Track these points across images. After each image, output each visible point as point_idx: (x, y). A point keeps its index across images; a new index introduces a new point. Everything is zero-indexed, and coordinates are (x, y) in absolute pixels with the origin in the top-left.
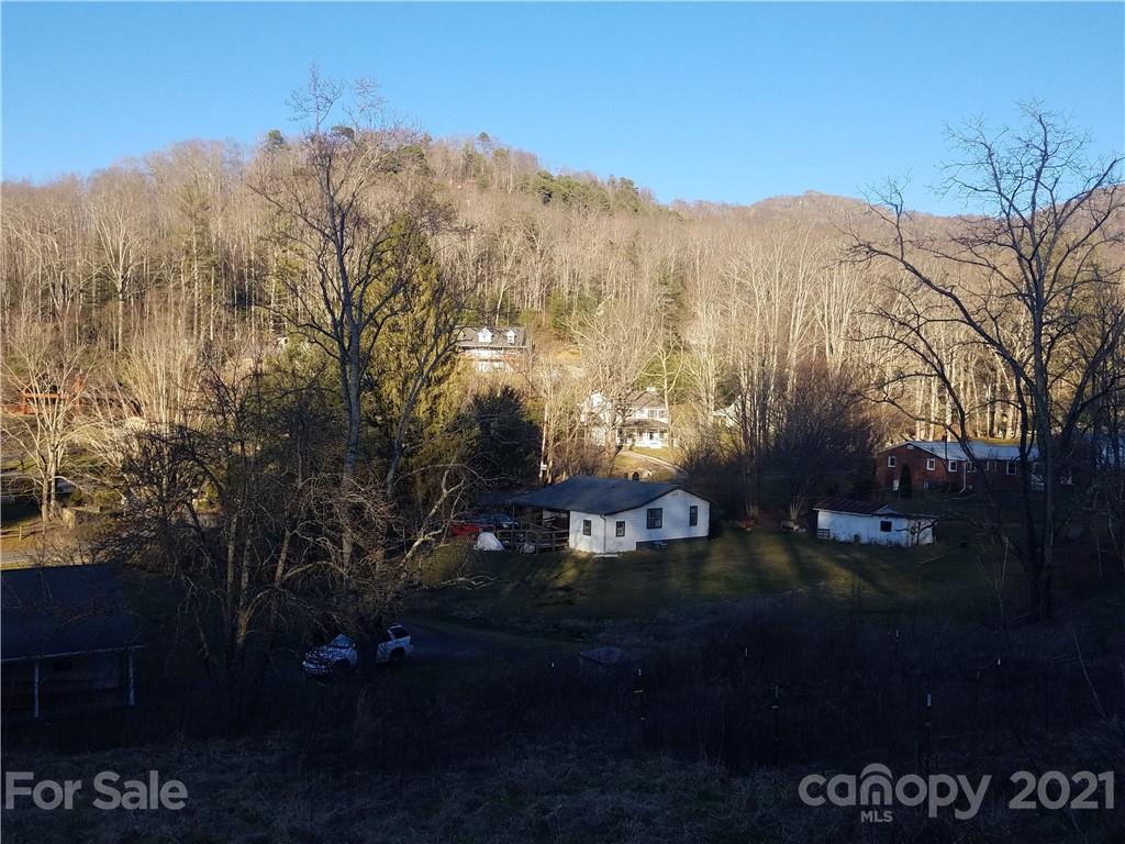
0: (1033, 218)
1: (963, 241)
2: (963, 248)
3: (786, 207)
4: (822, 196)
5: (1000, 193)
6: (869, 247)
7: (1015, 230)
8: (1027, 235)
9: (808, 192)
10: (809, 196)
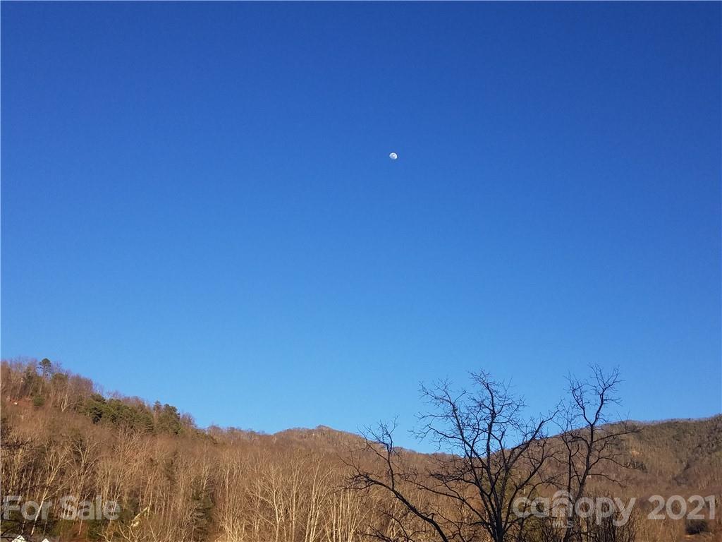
0: (488, 462)
1: (438, 476)
2: (439, 482)
3: (302, 437)
4: (330, 431)
5: (463, 440)
6: (367, 477)
7: (476, 470)
8: (486, 475)
9: (320, 426)
10: (320, 430)
